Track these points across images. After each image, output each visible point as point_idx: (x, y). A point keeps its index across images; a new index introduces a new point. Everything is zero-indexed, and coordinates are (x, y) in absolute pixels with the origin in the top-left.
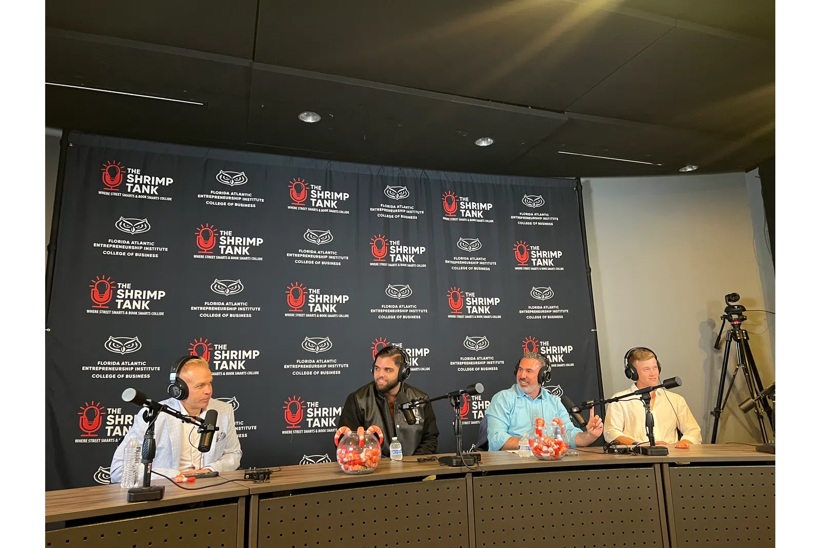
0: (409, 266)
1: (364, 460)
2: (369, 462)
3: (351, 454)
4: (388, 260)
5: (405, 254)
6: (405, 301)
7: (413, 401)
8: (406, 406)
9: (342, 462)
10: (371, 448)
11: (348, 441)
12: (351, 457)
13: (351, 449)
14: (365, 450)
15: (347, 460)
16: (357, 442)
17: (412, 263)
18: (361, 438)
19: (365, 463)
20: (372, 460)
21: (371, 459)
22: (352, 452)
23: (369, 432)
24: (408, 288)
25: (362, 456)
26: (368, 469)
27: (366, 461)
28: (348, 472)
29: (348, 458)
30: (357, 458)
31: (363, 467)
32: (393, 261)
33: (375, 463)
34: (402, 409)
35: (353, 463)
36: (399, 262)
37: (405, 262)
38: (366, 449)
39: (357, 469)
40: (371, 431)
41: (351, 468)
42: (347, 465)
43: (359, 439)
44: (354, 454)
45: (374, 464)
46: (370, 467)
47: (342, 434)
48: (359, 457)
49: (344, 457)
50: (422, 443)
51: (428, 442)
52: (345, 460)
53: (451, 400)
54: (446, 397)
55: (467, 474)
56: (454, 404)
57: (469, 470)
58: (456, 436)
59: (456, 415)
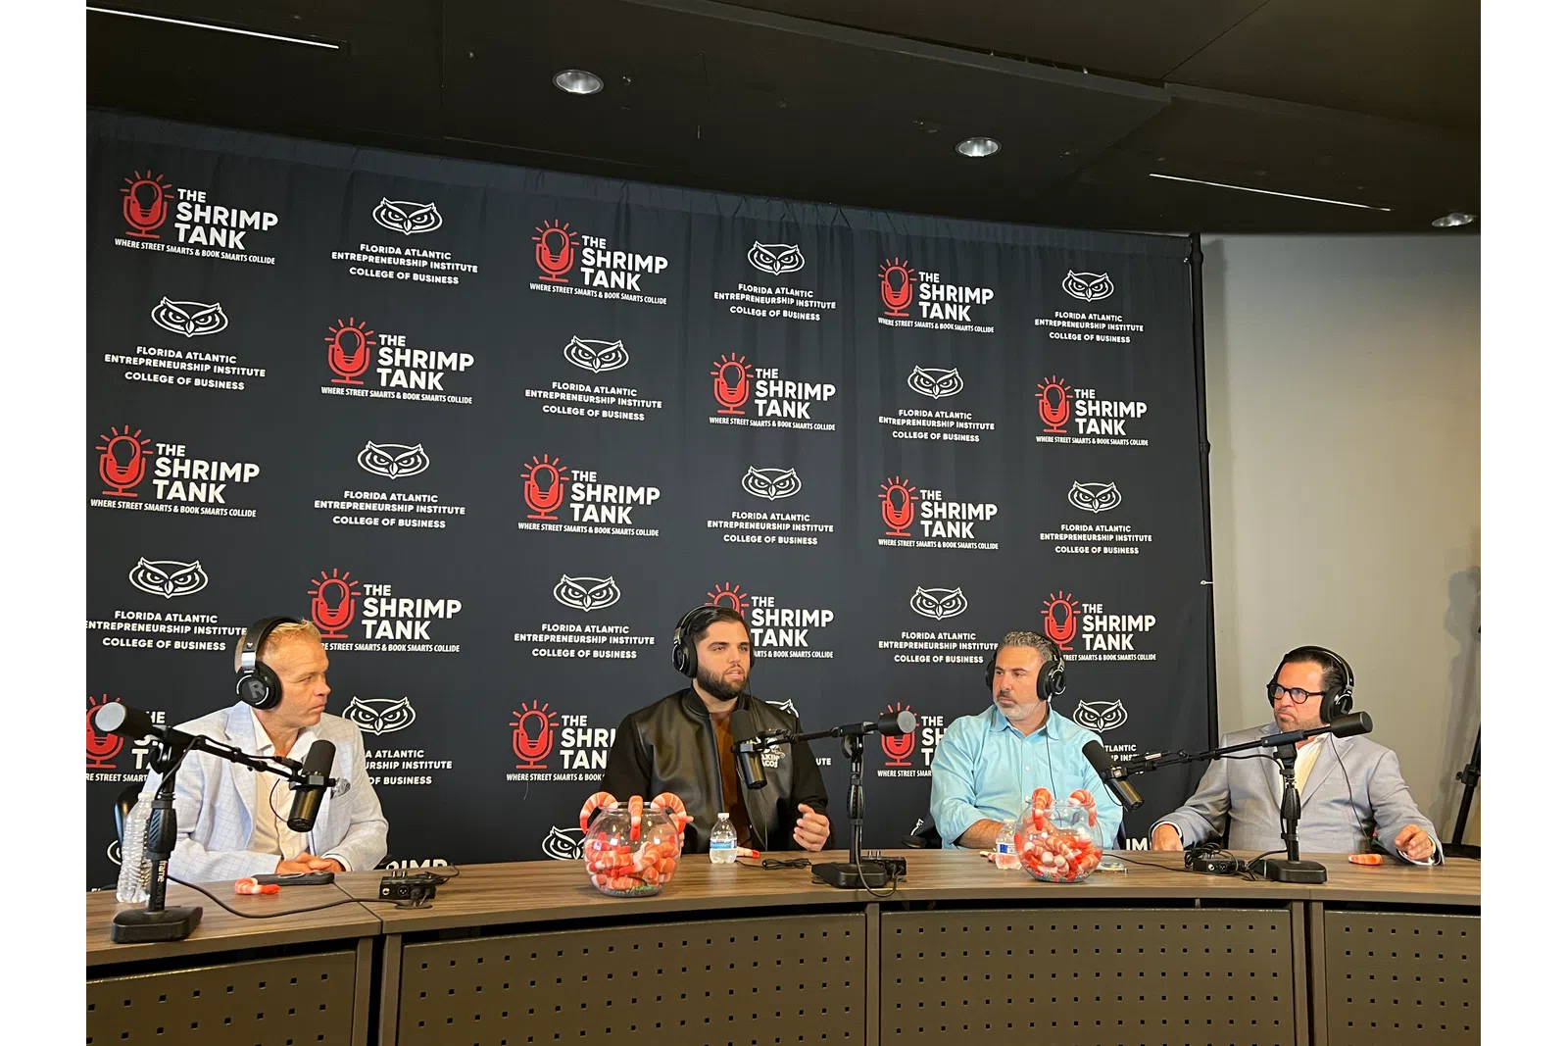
1: (640, 867)
2: (650, 872)
3: (612, 854)
7: (763, 736)
9: (594, 867)
10: (657, 841)
11: (608, 824)
12: (611, 859)
13: (614, 842)
14: (644, 845)
15: (604, 865)
16: (626, 828)
18: (636, 820)
19: (641, 873)
20: (659, 867)
21: (656, 865)
22: (615, 847)
23: (657, 806)
25: (637, 858)
26: (650, 887)
27: (644, 870)
28: (606, 890)
29: (605, 861)
30: (624, 863)
31: (637, 883)
33: (665, 873)
34: (737, 751)
35: (616, 872)
38: (646, 843)
39: (623, 887)
40: (662, 806)
41: (611, 883)
42: (603, 876)
43: (631, 820)
44: (619, 853)
45: (663, 876)
46: (653, 883)
48: (631, 860)
49: (599, 858)
52: (600, 864)
53: (843, 741)
54: (835, 734)
55: (869, 906)
56: (850, 753)
57: (873, 898)
58: (852, 821)
59: (854, 777)
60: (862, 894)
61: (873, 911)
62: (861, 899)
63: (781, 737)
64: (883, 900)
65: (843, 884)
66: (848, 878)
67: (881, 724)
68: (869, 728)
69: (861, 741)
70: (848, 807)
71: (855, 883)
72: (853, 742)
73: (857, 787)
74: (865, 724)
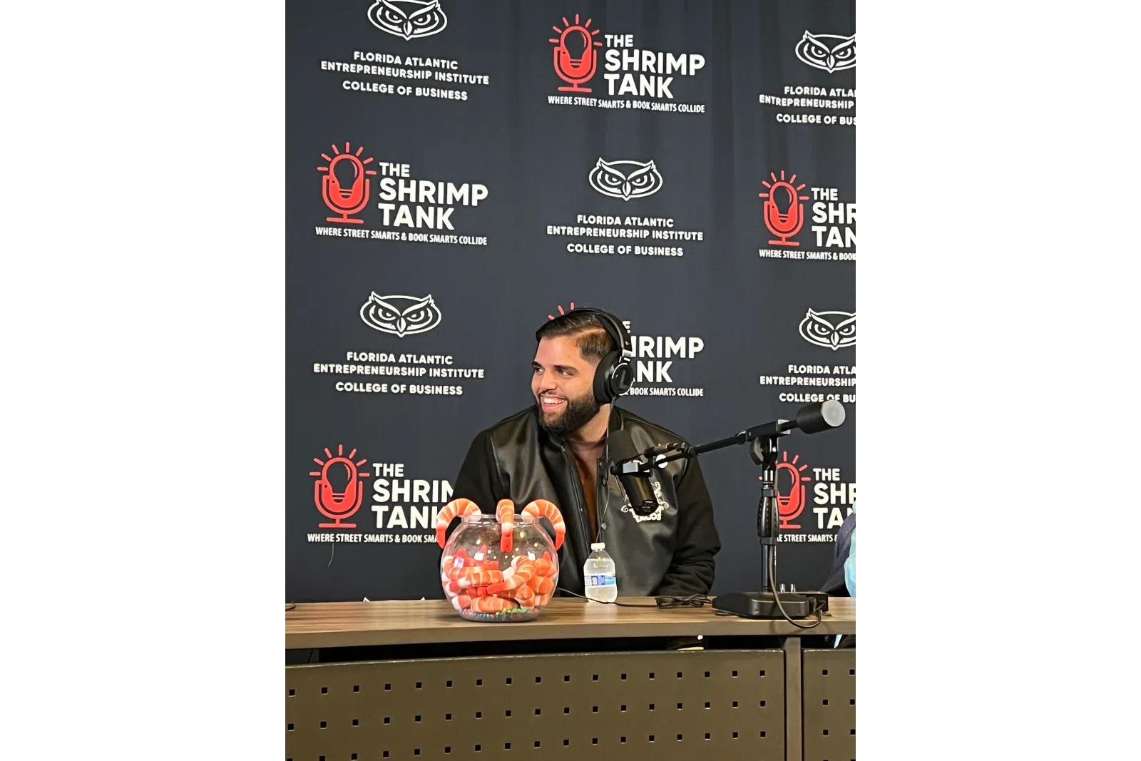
0: (656, 107)
1: (512, 584)
2: (525, 591)
3: (477, 569)
4: (598, 87)
5: (648, 74)
6: (643, 208)
7: (651, 454)
8: (631, 467)
9: (455, 588)
10: (531, 556)
11: (470, 535)
12: (477, 575)
13: (479, 556)
14: (515, 560)
15: (468, 583)
16: (495, 541)
17: (664, 100)
18: (507, 526)
19: (514, 592)
20: (535, 586)
21: (531, 583)
22: (480, 563)
23: (528, 514)
24: (651, 170)
25: (508, 574)
26: (523, 609)
27: (518, 587)
28: (470, 613)
29: (469, 578)
30: (494, 580)
31: (509, 604)
32: (611, 92)
33: (541, 594)
34: (619, 472)
35: (482, 590)
36: (628, 96)
37: (647, 97)
38: (518, 557)
39: (492, 608)
40: (534, 514)
41: (477, 605)
42: (466, 598)
43: (500, 530)
44: (485, 569)
45: (539, 597)
46: (529, 604)
47: (456, 517)
48: (500, 577)
49: (460, 577)
50: (672, 570)
51: (690, 570)
52: (463, 582)
53: (752, 446)
54: (740, 440)
55: (788, 641)
56: (761, 458)
57: (793, 629)
58: (764, 540)
59: (766, 487)
60: (782, 626)
61: (793, 646)
62: (779, 631)
63: (674, 452)
64: (805, 632)
65: (756, 613)
66: (761, 606)
67: (799, 419)
68: (784, 427)
69: (774, 444)
70: (759, 524)
71: (770, 613)
72: (764, 445)
73: (770, 499)
74: (780, 422)
